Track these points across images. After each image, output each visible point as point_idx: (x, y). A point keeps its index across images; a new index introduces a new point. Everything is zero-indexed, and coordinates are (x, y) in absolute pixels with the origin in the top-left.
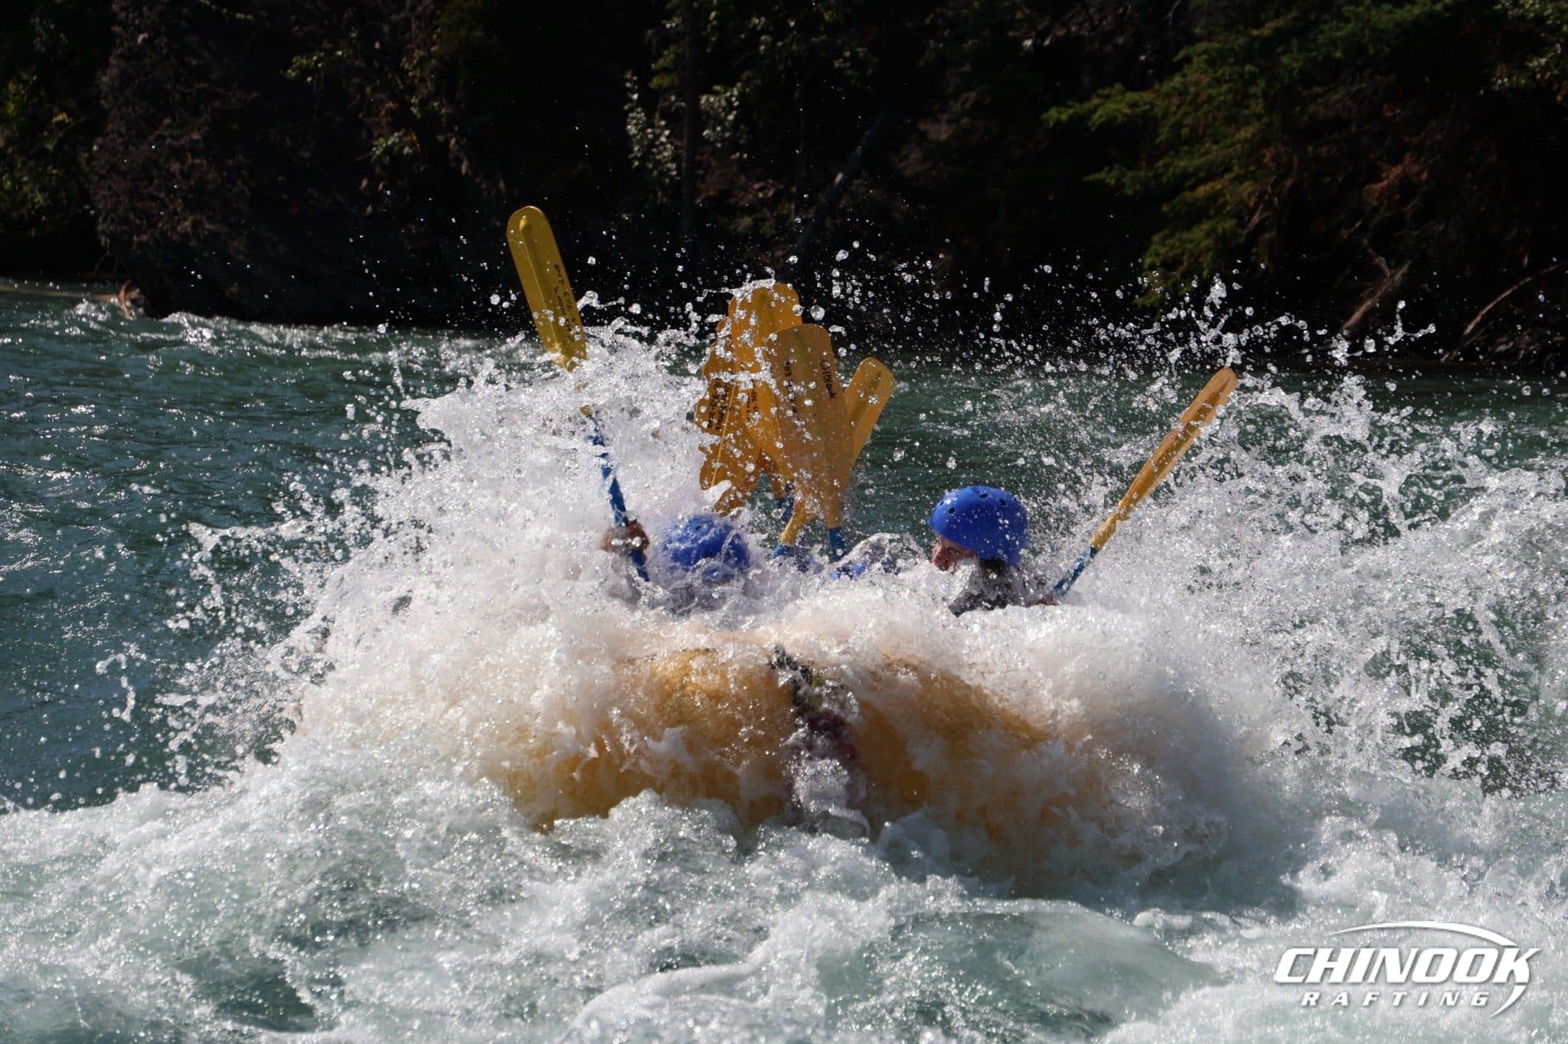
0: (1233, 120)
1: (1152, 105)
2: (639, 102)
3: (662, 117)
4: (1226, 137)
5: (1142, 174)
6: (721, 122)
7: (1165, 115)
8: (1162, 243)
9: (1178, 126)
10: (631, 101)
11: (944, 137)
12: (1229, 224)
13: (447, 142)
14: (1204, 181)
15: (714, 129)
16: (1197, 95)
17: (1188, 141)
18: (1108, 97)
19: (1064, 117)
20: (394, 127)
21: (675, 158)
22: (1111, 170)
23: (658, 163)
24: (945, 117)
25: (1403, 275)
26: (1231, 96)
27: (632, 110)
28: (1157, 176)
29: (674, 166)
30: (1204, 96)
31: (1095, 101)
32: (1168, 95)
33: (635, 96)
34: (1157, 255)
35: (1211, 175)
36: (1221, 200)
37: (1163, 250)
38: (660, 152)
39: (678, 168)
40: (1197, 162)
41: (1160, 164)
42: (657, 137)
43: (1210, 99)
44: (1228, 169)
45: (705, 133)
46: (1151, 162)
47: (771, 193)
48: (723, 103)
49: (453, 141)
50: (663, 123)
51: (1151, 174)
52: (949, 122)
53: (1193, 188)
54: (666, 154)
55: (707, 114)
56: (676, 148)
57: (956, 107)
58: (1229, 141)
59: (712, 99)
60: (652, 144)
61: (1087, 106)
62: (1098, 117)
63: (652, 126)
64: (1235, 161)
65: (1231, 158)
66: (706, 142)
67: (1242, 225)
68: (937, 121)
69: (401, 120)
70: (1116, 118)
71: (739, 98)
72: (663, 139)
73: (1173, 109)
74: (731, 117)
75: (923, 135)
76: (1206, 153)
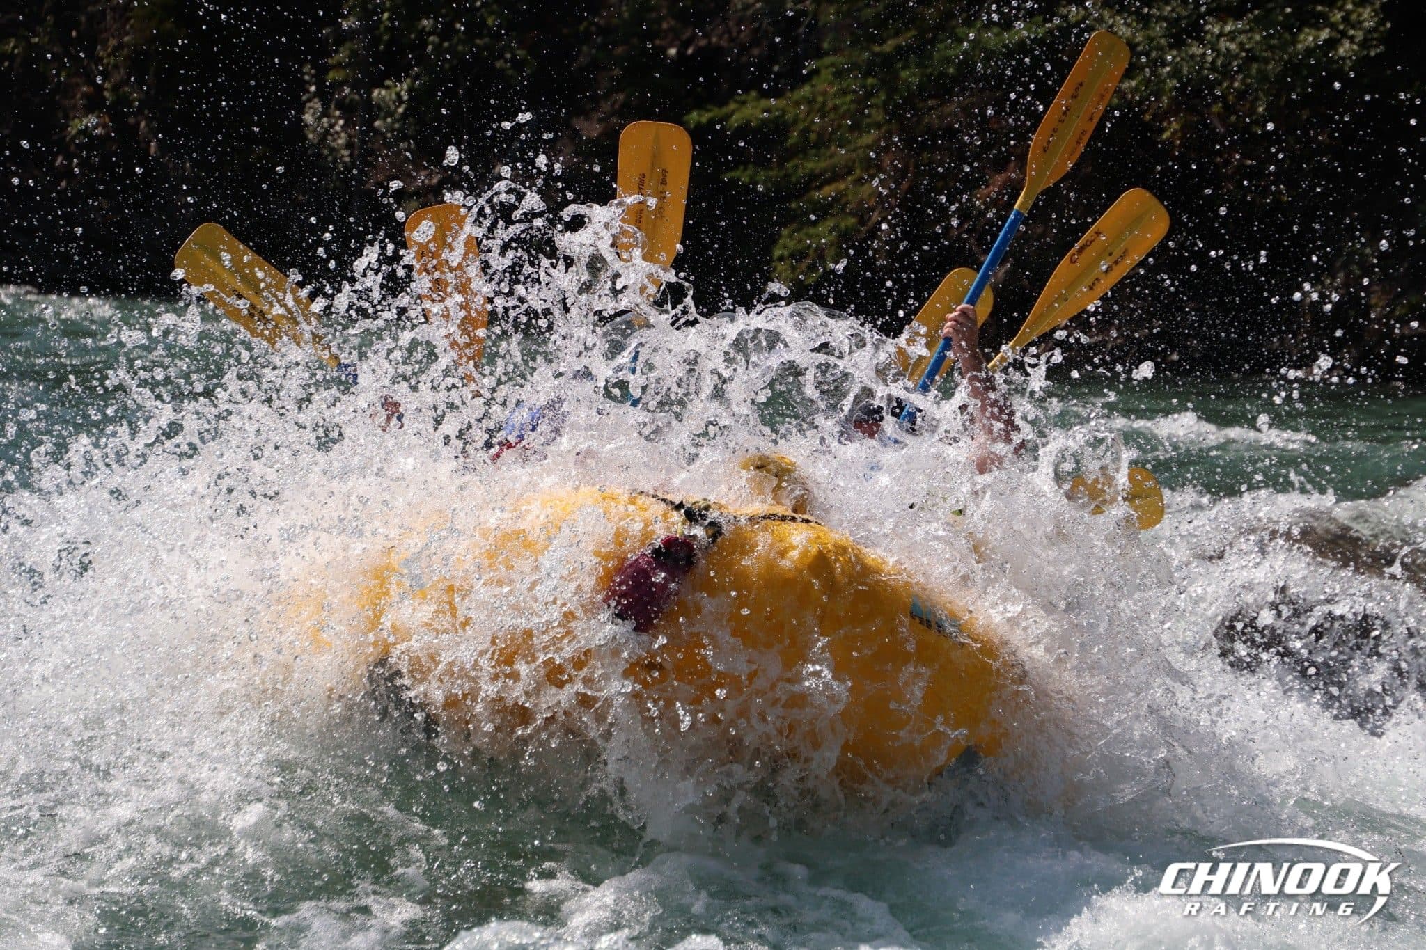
0: (856, 127)
1: (784, 112)
2: (316, 94)
3: (337, 108)
4: (850, 142)
5: (773, 173)
6: (390, 114)
7: (795, 121)
8: (791, 236)
9: (805, 132)
10: (308, 92)
11: (594, 134)
12: (851, 221)
13: (138, 124)
14: (828, 182)
15: (385, 119)
16: (824, 103)
17: (817, 146)
18: (744, 103)
19: (704, 120)
20: (89, 110)
21: (349, 145)
22: (745, 169)
23: (332, 150)
24: (596, 116)
25: (1006, 272)
26: (853, 106)
27: (309, 100)
28: (787, 176)
29: (346, 152)
30: (830, 104)
31: (732, 106)
32: (797, 104)
33: (313, 88)
34: (785, 247)
35: (836, 177)
36: (844, 200)
37: (791, 244)
38: (334, 140)
39: (351, 155)
40: (823, 165)
41: (788, 165)
42: (332, 126)
43: (836, 108)
44: (849, 173)
45: (377, 123)
46: (782, 162)
47: (435, 181)
48: (394, 96)
49: (143, 124)
50: (338, 113)
51: (782, 174)
52: (600, 121)
53: (820, 188)
54: (340, 142)
55: (379, 107)
56: (350, 136)
57: (606, 106)
58: (852, 147)
59: (383, 92)
60: (326, 133)
61: (725, 110)
62: (735, 121)
63: (328, 116)
64: (857, 164)
65: (854, 161)
66: (376, 131)
67: (862, 221)
68: (588, 118)
69: (94, 104)
70: (748, 123)
71: (410, 91)
72: (338, 128)
73: (802, 116)
74: (401, 110)
75: (577, 133)
76: (831, 156)
